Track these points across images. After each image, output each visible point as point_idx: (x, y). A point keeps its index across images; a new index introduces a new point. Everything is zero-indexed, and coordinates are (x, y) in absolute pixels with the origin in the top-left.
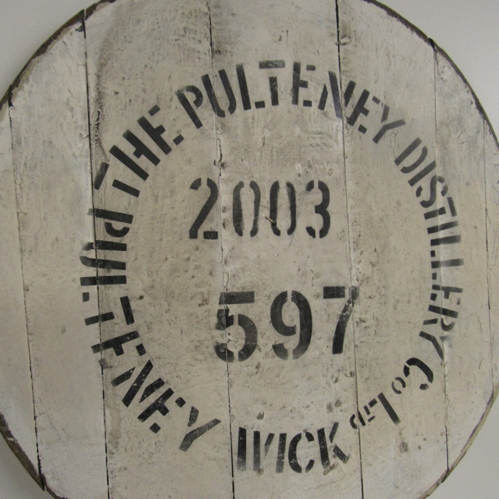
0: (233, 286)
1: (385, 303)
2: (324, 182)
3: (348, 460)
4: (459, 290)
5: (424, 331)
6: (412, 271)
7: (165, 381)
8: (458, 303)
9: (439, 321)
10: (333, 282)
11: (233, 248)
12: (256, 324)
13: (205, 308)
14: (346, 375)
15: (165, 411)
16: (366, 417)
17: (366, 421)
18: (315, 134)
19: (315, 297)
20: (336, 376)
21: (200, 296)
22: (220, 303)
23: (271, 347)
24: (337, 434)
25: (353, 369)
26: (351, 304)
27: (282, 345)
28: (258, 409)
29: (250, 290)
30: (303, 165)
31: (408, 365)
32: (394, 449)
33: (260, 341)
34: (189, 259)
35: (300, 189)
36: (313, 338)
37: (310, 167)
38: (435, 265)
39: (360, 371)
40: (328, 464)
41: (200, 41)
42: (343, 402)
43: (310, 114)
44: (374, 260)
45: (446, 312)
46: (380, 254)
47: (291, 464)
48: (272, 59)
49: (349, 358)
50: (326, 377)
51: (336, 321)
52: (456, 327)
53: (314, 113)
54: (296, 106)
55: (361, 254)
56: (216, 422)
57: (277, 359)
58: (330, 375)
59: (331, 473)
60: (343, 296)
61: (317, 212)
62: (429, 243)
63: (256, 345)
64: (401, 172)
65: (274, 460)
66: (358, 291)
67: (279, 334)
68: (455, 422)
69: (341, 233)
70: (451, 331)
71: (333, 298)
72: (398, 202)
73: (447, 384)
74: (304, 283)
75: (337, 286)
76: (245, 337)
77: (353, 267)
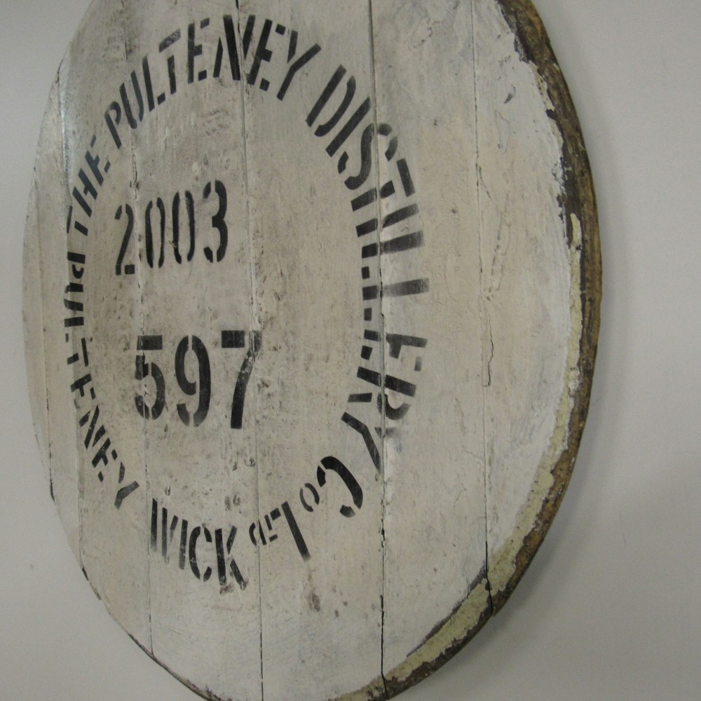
0: (148, 328)
1: (294, 359)
2: (221, 180)
3: (245, 585)
4: (419, 343)
5: (349, 413)
6: (332, 306)
7: (105, 428)
8: (417, 368)
9: (374, 398)
10: (231, 326)
11: (147, 283)
12: (164, 376)
13: (128, 352)
14: (245, 462)
15: (106, 462)
16: (268, 534)
17: (267, 540)
18: (211, 114)
19: (214, 345)
20: (234, 460)
21: (124, 339)
22: (138, 349)
23: (176, 407)
24: (234, 543)
25: (253, 454)
26: (251, 358)
27: (184, 405)
28: (166, 481)
29: (159, 334)
30: (200, 164)
31: (323, 468)
32: (301, 598)
33: (168, 398)
34: (116, 298)
35: (198, 196)
36: (211, 400)
37: (206, 163)
38: (369, 293)
39: (262, 461)
40: (225, 581)
41: (118, 47)
42: (241, 500)
43: (205, 89)
44: (279, 289)
45: (392, 383)
46: (288, 280)
47: (191, 563)
48: (169, 33)
49: (249, 438)
50: (225, 458)
51: (235, 380)
52: (411, 415)
53: (209, 86)
54: (192, 84)
55: (264, 281)
56: (136, 485)
57: (180, 423)
58: (229, 458)
59: (227, 595)
60: (242, 345)
61: (214, 225)
62: (360, 252)
63: (164, 401)
64: (314, 136)
65: (178, 551)
66: (261, 338)
67: (182, 392)
68: (398, 595)
69: (239, 252)
70: (400, 420)
71: (231, 347)
72: (311, 189)
73: (388, 519)
74: (203, 325)
75: (236, 330)
76: (156, 391)
77: (254, 301)
